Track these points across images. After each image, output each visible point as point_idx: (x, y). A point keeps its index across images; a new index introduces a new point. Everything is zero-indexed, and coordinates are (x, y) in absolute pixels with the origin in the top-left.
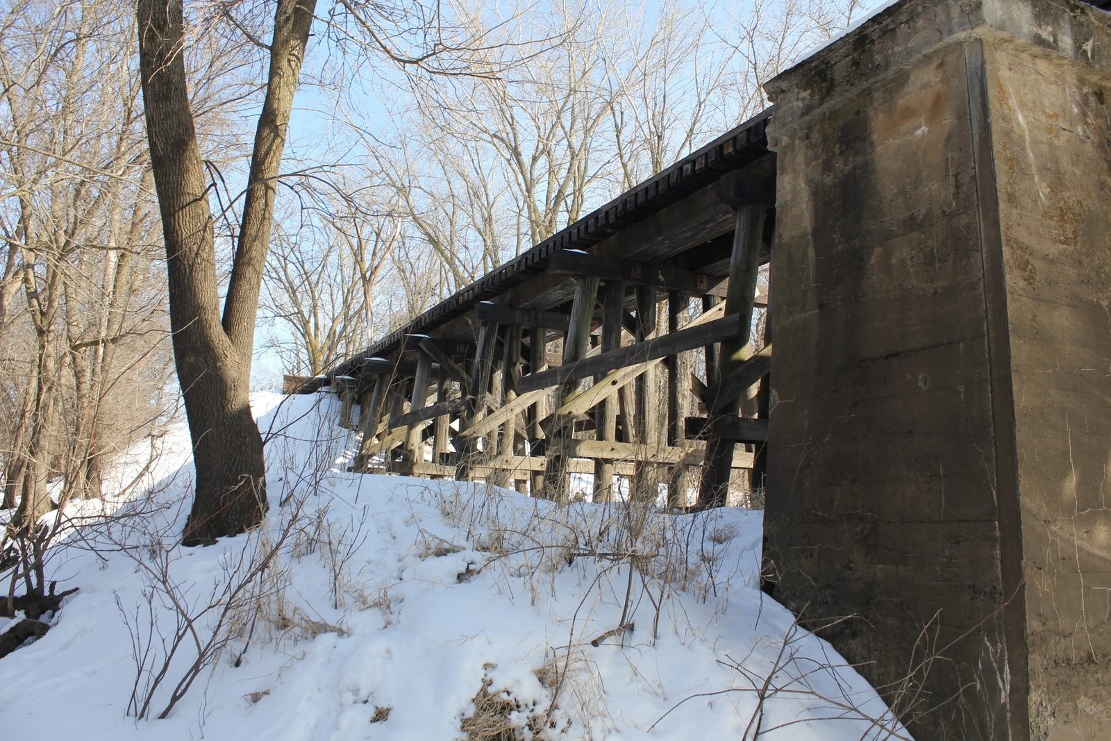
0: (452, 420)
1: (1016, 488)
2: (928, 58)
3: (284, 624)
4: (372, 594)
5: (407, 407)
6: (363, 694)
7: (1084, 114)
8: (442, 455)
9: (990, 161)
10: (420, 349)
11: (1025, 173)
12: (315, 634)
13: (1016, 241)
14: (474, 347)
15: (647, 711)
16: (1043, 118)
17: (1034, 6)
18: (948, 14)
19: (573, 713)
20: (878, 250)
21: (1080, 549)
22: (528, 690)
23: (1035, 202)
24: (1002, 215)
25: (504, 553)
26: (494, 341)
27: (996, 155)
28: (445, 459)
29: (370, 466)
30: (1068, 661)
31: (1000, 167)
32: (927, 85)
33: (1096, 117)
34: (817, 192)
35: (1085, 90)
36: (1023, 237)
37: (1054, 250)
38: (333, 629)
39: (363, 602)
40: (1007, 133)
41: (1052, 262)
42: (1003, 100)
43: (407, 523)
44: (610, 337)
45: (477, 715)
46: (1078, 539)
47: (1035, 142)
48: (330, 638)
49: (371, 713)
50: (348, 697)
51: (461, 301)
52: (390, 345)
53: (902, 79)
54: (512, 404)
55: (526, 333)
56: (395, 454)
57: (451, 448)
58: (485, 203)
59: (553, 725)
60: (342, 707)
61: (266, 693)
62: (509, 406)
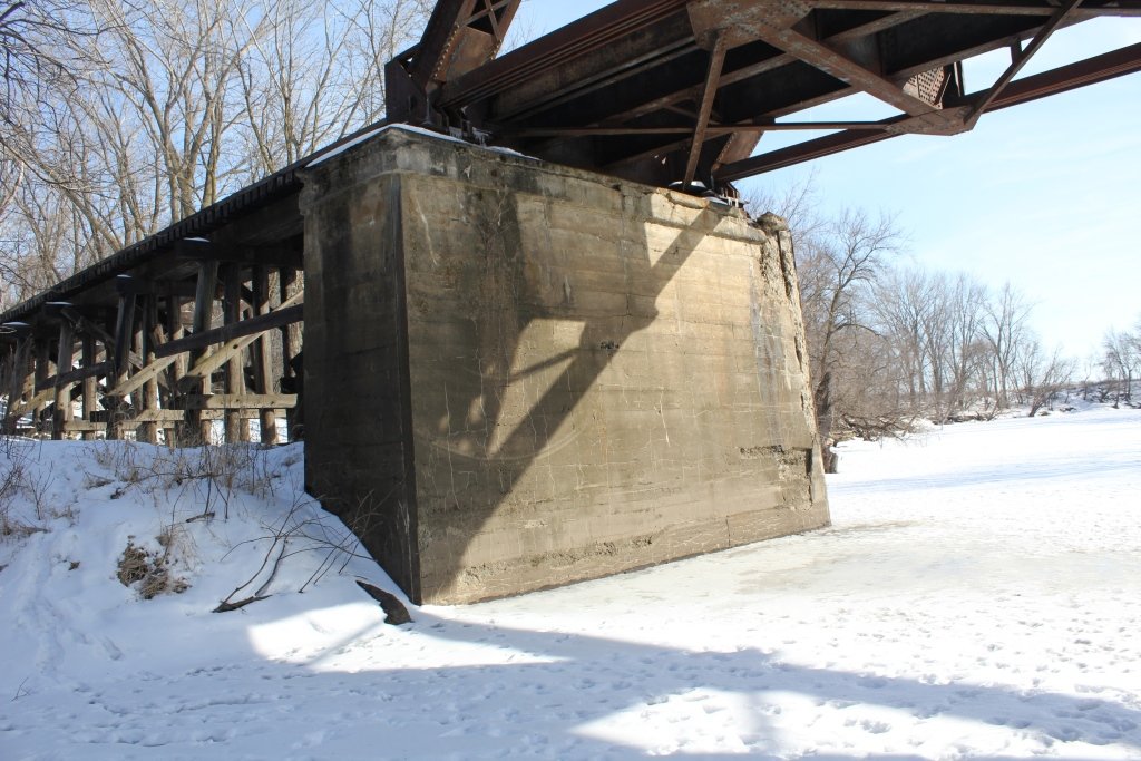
0: (99, 378)
1: (411, 424)
2: (375, 180)
3: (8, 532)
4: (60, 511)
5: (53, 371)
6: (63, 558)
7: (467, 209)
8: (92, 413)
9: (402, 246)
10: (61, 316)
11: (424, 250)
12: (30, 534)
13: (416, 290)
14: (115, 311)
15: (219, 553)
16: (439, 216)
17: (431, 152)
18: (381, 159)
19: (179, 557)
20: (352, 290)
21: (452, 453)
22: (153, 546)
23: (430, 266)
24: (407, 277)
25: (139, 481)
26: (133, 310)
27: (405, 242)
28: (95, 417)
29: (18, 427)
30: (442, 510)
31: (407, 249)
32: (374, 195)
33: (476, 209)
34: (325, 250)
35: (469, 193)
36: (421, 287)
37: (441, 292)
38: (40, 530)
39: (56, 515)
40: (413, 229)
41: (439, 299)
42: (412, 208)
43: (76, 470)
44: (230, 310)
45: (126, 560)
46: (449, 447)
47: (432, 230)
48: (40, 534)
49: (68, 565)
50: (55, 561)
51: (99, 271)
52: (30, 310)
53: (363, 189)
54: (154, 365)
55: (161, 299)
56: (44, 414)
57: (100, 407)
58: (118, 143)
59: (167, 562)
60: (52, 566)
61: (6, 566)
62: (151, 366)
